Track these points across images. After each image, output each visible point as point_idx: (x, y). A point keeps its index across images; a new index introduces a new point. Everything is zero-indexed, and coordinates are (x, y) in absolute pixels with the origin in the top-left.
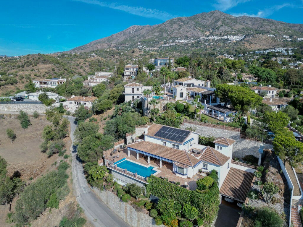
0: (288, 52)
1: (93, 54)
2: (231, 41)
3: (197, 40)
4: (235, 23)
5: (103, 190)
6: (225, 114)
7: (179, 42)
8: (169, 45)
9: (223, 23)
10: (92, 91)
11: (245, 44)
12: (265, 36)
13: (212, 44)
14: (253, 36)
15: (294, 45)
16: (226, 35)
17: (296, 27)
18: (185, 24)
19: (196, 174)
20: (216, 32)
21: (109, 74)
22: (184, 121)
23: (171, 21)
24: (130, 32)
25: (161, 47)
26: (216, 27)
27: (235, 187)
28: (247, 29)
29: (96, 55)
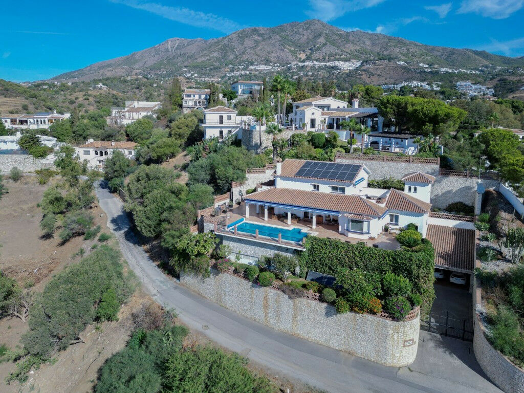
0: (432, 87)
1: (100, 85)
2: (340, 70)
3: (285, 67)
4: (345, 42)
5: (209, 276)
6: (407, 141)
7: (256, 70)
8: (239, 73)
9: (327, 40)
10: (126, 132)
11: (362, 75)
12: (392, 64)
13: (310, 73)
14: (375, 63)
15: (436, 79)
16: (332, 61)
17: (436, 52)
18: (264, 40)
19: (381, 233)
20: (316, 55)
21: (155, 105)
22: (336, 156)
23: (241, 33)
24: (167, 50)
25: (225, 76)
26: (316, 47)
27: (445, 251)
28: (364, 52)
29: (105, 86)
